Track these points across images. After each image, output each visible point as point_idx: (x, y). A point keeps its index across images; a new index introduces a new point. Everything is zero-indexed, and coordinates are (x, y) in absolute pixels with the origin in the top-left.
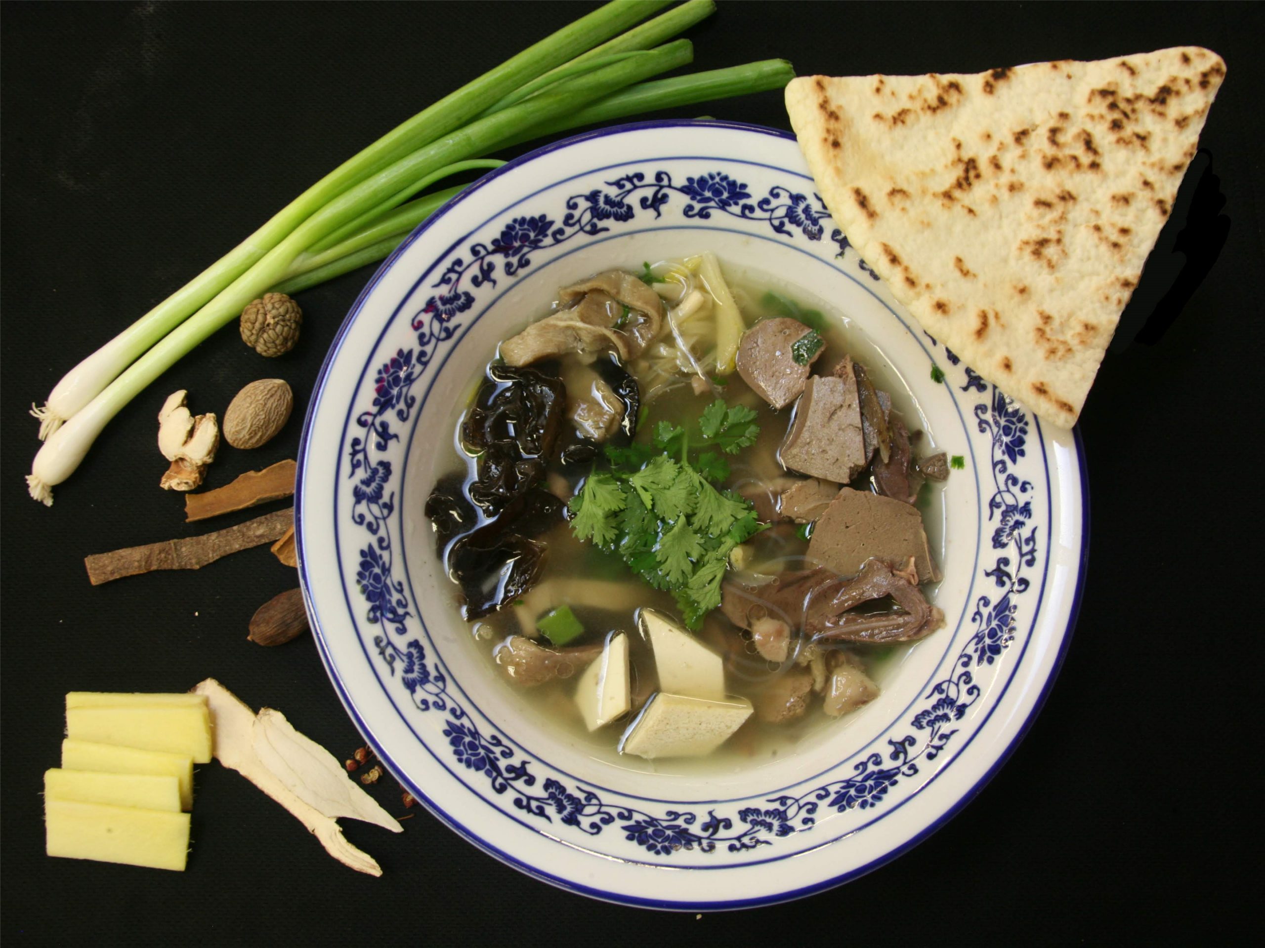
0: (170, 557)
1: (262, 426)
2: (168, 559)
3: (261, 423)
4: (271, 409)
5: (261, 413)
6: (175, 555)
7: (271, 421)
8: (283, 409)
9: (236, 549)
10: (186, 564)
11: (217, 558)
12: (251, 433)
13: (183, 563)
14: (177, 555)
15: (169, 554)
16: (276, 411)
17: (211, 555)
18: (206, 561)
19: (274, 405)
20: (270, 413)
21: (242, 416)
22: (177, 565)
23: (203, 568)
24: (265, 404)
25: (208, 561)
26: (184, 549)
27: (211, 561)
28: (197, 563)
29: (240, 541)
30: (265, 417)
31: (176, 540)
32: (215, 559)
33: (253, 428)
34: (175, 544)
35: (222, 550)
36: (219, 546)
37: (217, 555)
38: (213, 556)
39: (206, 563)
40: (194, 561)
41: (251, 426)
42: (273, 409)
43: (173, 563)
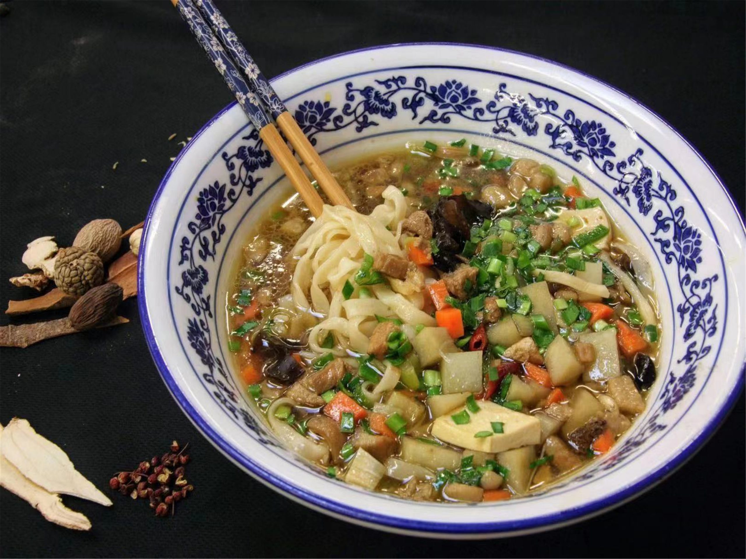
0: (6, 335)
1: (100, 242)
2: (4, 337)
3: (100, 240)
4: (107, 231)
5: (100, 232)
6: (10, 334)
7: (107, 240)
8: (115, 234)
9: (58, 332)
10: (17, 341)
11: (42, 338)
12: (92, 247)
13: (16, 340)
14: (12, 334)
15: (6, 334)
16: (110, 234)
17: (37, 336)
18: (33, 340)
19: (110, 229)
20: (106, 234)
21: (85, 235)
22: (10, 340)
23: (30, 346)
24: (103, 228)
25: (35, 340)
26: (18, 332)
27: (37, 340)
28: (27, 341)
29: (62, 327)
30: (103, 236)
31: (13, 326)
32: (40, 339)
33: (94, 243)
34: (11, 327)
35: (47, 332)
36: (46, 330)
37: (42, 336)
38: (39, 337)
39: (33, 342)
40: (24, 340)
41: (93, 242)
42: (108, 232)
43: (7, 340)
